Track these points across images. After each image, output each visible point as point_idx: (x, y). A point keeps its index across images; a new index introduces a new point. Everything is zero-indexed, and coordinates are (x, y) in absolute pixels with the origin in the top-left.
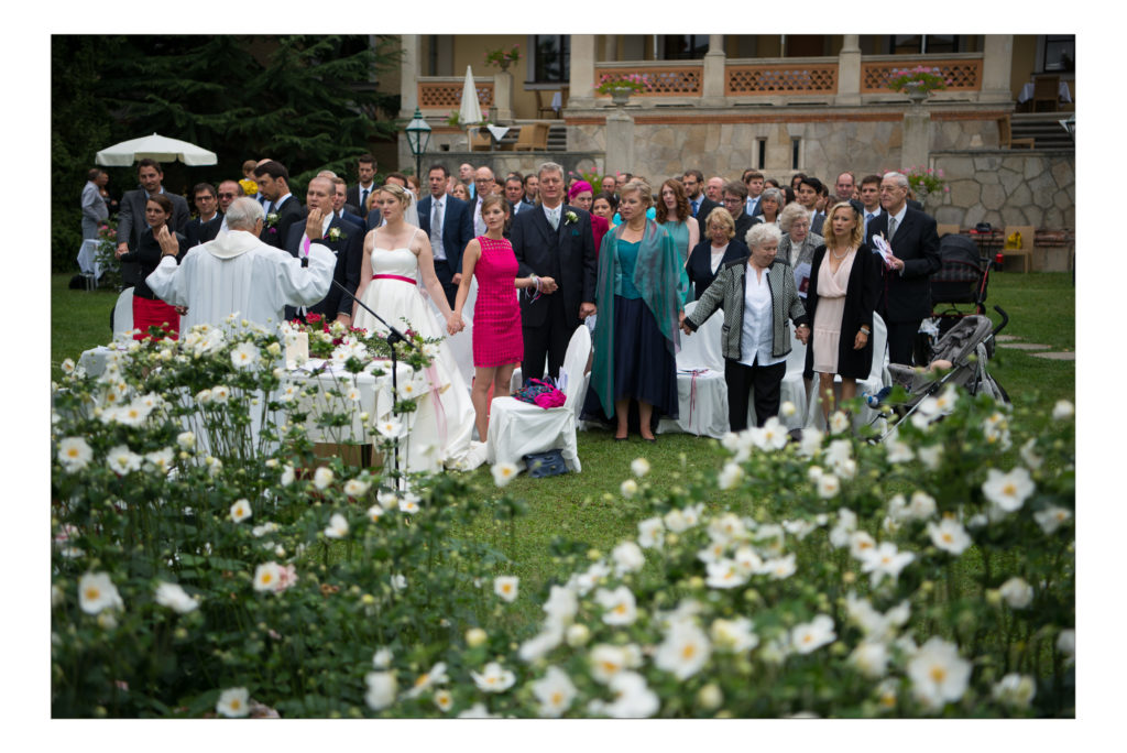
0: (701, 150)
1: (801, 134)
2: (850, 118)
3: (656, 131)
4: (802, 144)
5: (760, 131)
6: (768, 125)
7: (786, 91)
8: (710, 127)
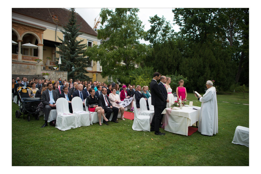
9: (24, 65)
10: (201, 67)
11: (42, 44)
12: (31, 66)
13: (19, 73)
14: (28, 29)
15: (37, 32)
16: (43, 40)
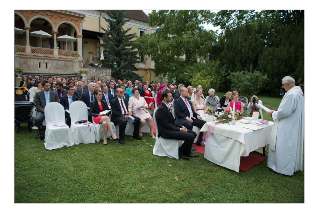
0: (27, 64)
1: (48, 62)
2: (57, 60)
4: (48, 64)
5: (39, 61)
6: (41, 60)
7: (43, 54)
8: (28, 59)
9: (61, 61)
10: (292, 60)
11: (80, 36)
12: (69, 63)
13: (55, 71)
14: (64, 18)
15: (74, 20)
16: (82, 30)
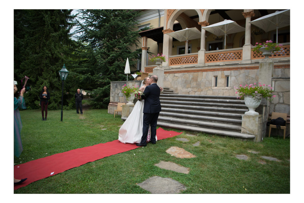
0: (197, 80)
1: (229, 75)
2: (247, 68)
3: (184, 75)
4: (230, 78)
5: (215, 74)
6: (218, 72)
7: (225, 60)
8: (199, 73)
